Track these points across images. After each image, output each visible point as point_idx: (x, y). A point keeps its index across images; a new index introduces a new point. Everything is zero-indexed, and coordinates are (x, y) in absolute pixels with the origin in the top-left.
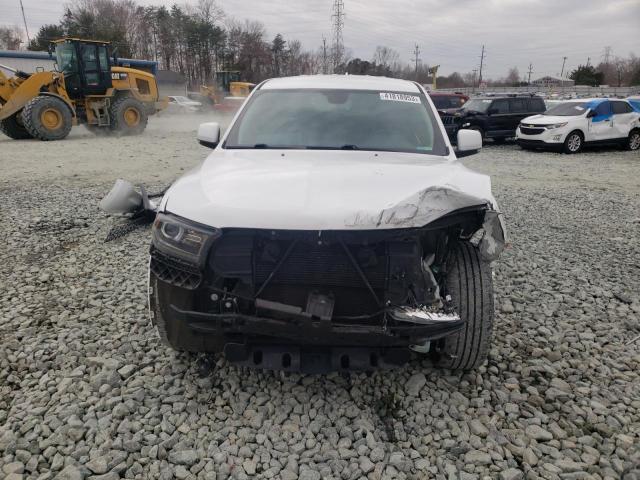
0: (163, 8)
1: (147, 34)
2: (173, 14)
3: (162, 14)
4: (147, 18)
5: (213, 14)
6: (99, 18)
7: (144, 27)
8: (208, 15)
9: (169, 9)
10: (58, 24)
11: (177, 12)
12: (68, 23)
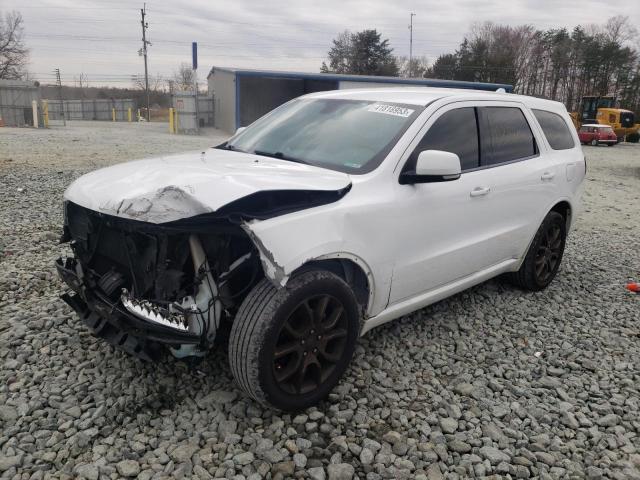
0: (563, 31)
1: (539, 59)
2: (574, 37)
3: (561, 37)
4: (544, 42)
5: (623, 32)
6: (495, 45)
7: (538, 51)
8: (616, 34)
9: (570, 31)
10: (453, 53)
11: (579, 33)
12: (463, 52)
